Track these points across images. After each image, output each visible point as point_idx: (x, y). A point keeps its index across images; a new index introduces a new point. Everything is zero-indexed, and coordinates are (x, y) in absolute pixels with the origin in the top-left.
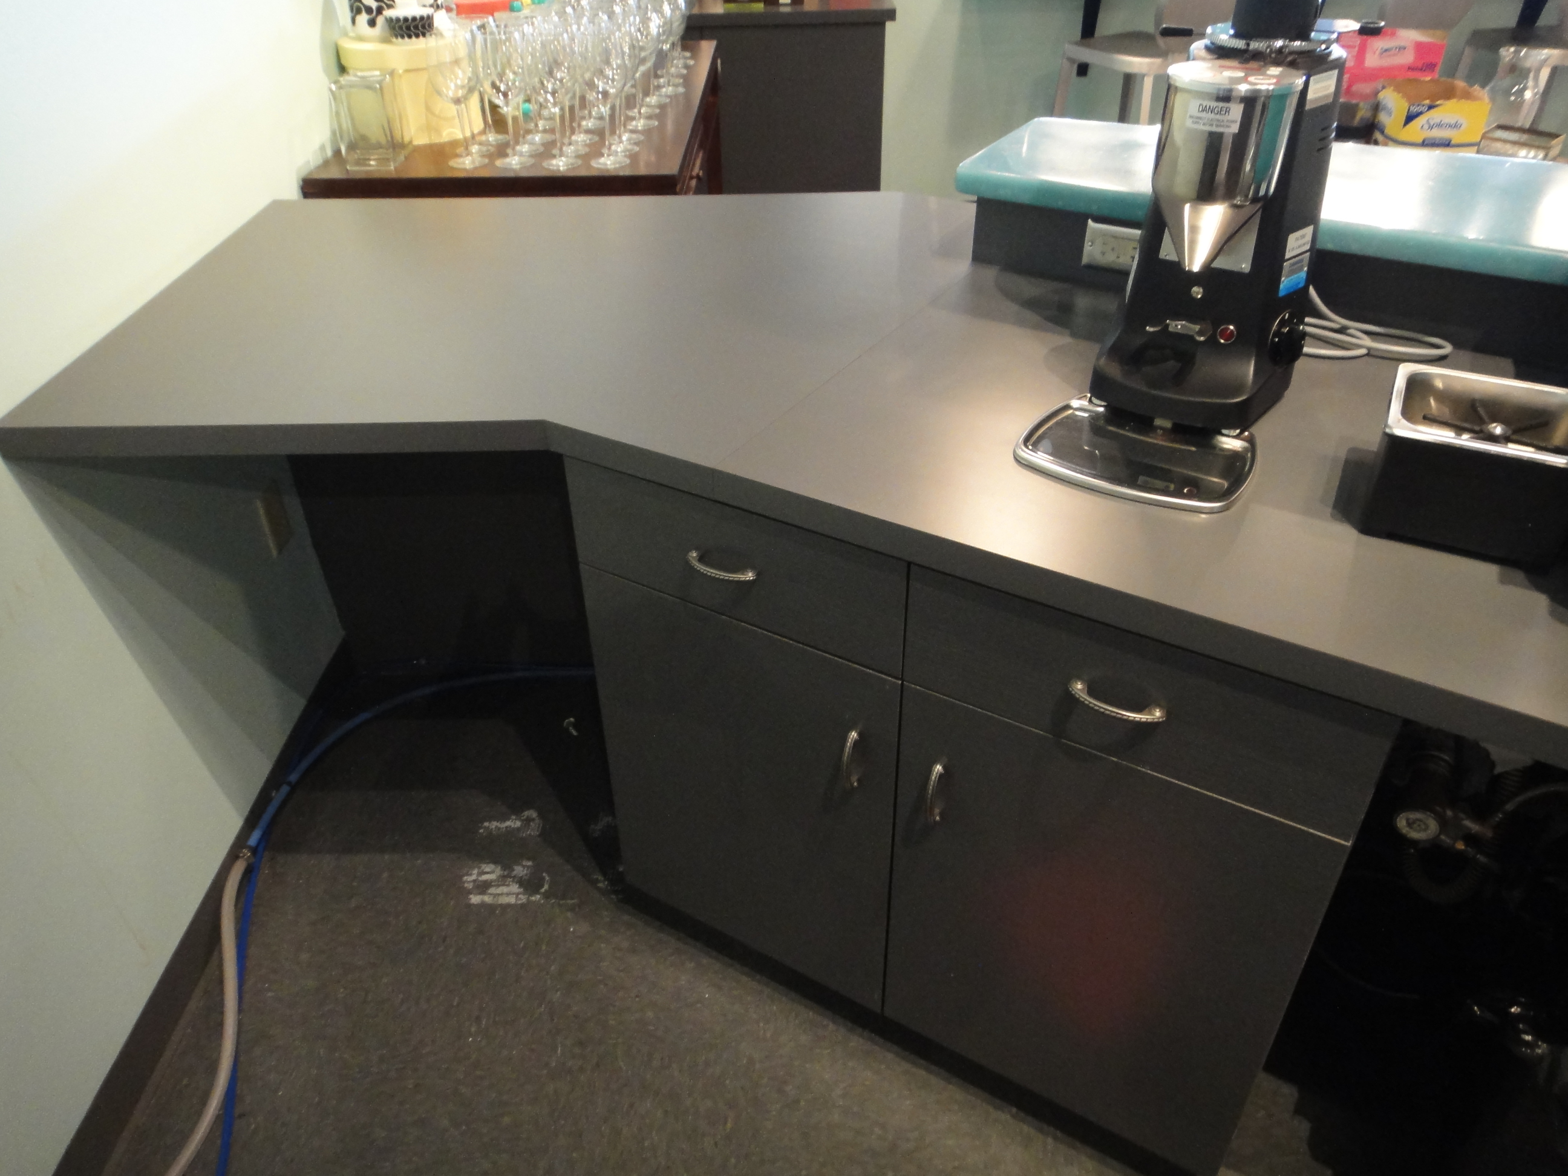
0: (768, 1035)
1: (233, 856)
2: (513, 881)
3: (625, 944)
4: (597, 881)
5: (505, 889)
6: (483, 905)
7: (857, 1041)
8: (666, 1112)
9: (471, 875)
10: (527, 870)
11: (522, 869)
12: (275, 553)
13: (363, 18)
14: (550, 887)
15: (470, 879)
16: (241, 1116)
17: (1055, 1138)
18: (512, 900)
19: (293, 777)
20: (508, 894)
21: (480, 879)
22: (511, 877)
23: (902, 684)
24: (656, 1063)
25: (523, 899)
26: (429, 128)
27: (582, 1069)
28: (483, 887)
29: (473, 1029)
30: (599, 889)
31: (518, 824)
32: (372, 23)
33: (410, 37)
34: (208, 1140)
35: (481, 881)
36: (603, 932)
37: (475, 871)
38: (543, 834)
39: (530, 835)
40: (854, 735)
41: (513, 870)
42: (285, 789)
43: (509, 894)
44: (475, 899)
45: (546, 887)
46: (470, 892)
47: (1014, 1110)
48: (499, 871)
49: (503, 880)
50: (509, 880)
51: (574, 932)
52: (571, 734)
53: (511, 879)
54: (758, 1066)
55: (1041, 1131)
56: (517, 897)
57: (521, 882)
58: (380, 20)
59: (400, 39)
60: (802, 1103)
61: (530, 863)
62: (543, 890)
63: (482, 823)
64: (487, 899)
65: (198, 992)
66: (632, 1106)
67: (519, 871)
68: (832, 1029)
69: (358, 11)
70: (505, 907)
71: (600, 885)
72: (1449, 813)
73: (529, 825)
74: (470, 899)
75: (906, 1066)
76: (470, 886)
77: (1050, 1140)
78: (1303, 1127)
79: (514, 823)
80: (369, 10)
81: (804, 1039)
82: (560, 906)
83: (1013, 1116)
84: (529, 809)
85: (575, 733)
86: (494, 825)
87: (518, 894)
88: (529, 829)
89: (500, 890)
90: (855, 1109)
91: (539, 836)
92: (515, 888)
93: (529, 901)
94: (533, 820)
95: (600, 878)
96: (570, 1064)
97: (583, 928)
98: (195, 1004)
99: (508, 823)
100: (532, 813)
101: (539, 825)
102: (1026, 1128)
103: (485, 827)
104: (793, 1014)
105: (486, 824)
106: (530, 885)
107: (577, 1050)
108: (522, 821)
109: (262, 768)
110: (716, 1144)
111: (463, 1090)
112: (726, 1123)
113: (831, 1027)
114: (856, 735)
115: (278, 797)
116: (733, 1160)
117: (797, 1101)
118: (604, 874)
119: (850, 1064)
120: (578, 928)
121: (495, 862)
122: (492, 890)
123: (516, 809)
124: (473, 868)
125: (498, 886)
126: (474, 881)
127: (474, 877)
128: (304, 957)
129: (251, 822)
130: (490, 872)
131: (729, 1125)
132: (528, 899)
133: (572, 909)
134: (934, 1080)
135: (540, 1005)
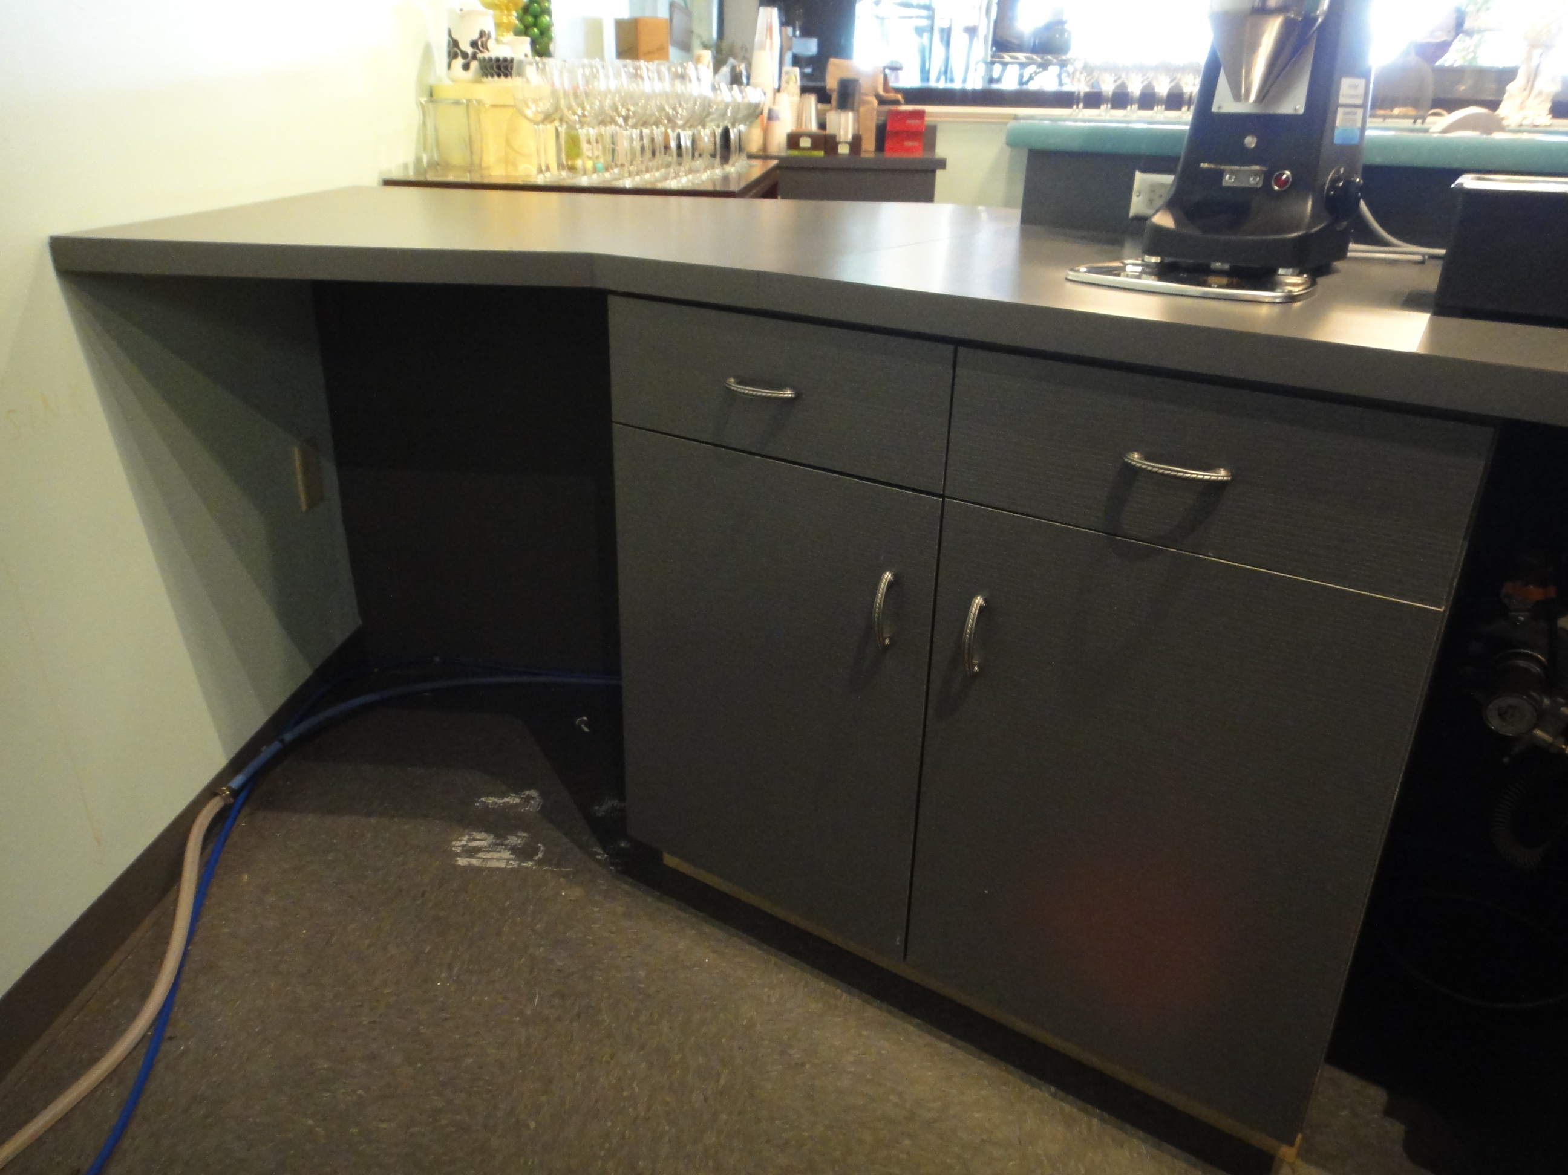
0: (773, 1000)
1: (211, 791)
2: (505, 849)
3: (620, 910)
4: (597, 854)
5: (496, 855)
6: (471, 867)
7: (873, 1012)
8: (651, 1065)
9: (461, 840)
10: (522, 840)
11: (516, 839)
12: (304, 508)
13: (459, 62)
14: (545, 855)
15: (458, 845)
16: (171, 1038)
17: (1102, 1120)
18: (502, 864)
19: (288, 737)
20: (498, 860)
21: (470, 844)
22: (503, 845)
23: (943, 501)
24: (643, 1018)
25: (514, 864)
26: (507, 162)
27: (559, 1019)
28: (471, 852)
29: (443, 975)
30: (598, 861)
31: (517, 801)
32: (466, 67)
33: (499, 76)
34: (129, 1056)
35: (471, 846)
36: (597, 898)
37: (466, 838)
38: (544, 811)
39: (529, 810)
40: (888, 576)
41: (506, 839)
42: (276, 746)
43: (501, 859)
44: (462, 862)
45: (540, 855)
46: (457, 855)
47: (1053, 1089)
48: (491, 839)
49: (493, 847)
50: (501, 847)
51: (564, 896)
52: (583, 730)
53: (504, 847)
54: (758, 1028)
55: (1086, 1112)
56: (507, 862)
57: (513, 850)
58: (474, 65)
59: (490, 78)
60: (808, 1066)
61: (525, 834)
62: (536, 858)
63: (480, 798)
64: (475, 862)
65: (149, 921)
66: (612, 1057)
67: (513, 840)
68: (846, 999)
69: (455, 56)
70: (492, 871)
71: (599, 857)
72: (1546, 701)
73: (529, 802)
74: (457, 861)
75: (928, 1038)
76: (459, 850)
77: (1095, 1121)
78: (1396, 1130)
79: (513, 800)
80: (465, 55)
81: (815, 1006)
82: (552, 871)
83: (1054, 1096)
84: (529, 788)
85: (586, 729)
86: (491, 800)
87: (508, 860)
88: (528, 805)
89: (489, 856)
90: (869, 1076)
91: (539, 812)
92: (507, 854)
93: (520, 867)
94: (533, 798)
95: (600, 851)
96: (546, 1012)
97: (577, 892)
98: (142, 933)
99: (506, 800)
100: (534, 793)
101: (539, 803)
102: (1067, 1108)
103: (482, 801)
104: (803, 983)
105: (483, 799)
106: (522, 853)
107: (556, 1001)
108: (522, 798)
109: (257, 718)
110: (706, 1099)
111: (422, 1029)
112: (718, 1081)
113: (845, 996)
114: (890, 576)
115: (267, 752)
116: (724, 1116)
117: (803, 1065)
118: (604, 849)
119: (865, 1033)
120: (571, 893)
121: (488, 831)
122: (481, 855)
123: (517, 789)
124: (463, 835)
125: (488, 852)
126: (463, 846)
127: (464, 843)
128: (270, 899)
129: (236, 764)
130: (482, 839)
131: (722, 1081)
132: (519, 865)
133: (565, 876)
134: (961, 1055)
135: (521, 957)
